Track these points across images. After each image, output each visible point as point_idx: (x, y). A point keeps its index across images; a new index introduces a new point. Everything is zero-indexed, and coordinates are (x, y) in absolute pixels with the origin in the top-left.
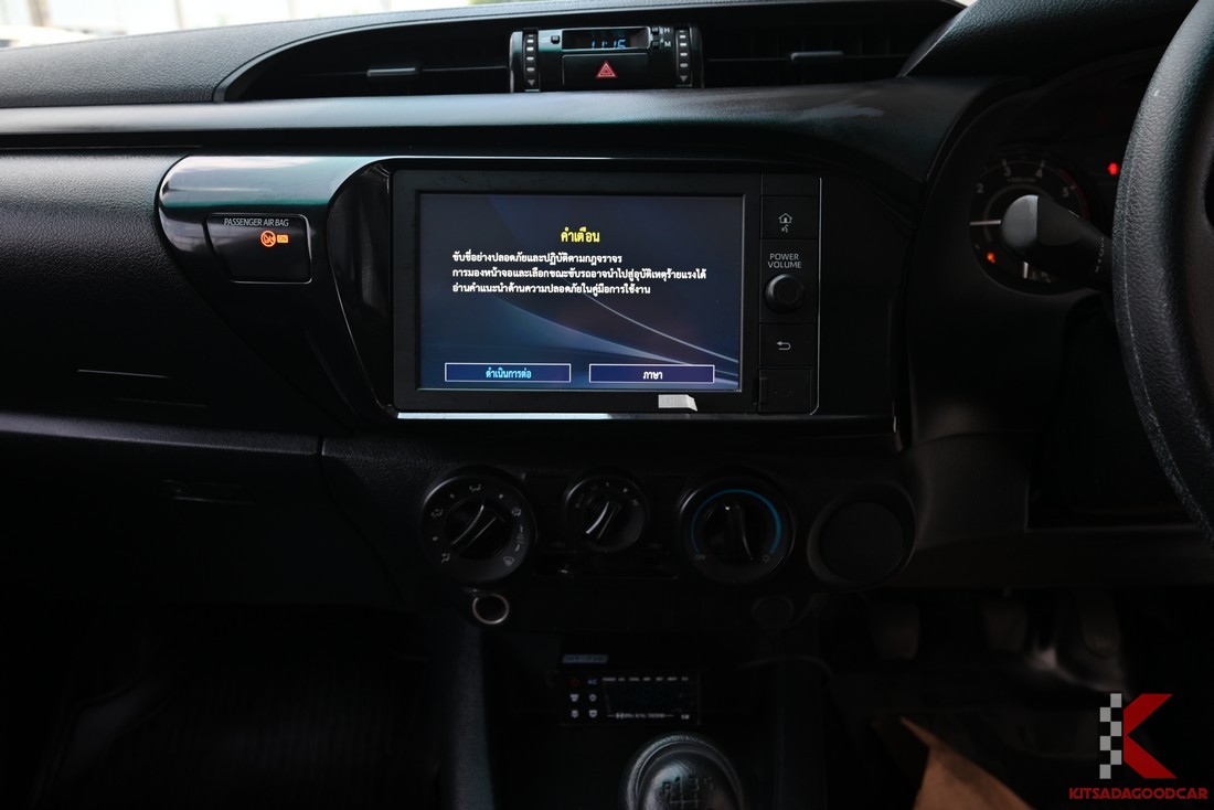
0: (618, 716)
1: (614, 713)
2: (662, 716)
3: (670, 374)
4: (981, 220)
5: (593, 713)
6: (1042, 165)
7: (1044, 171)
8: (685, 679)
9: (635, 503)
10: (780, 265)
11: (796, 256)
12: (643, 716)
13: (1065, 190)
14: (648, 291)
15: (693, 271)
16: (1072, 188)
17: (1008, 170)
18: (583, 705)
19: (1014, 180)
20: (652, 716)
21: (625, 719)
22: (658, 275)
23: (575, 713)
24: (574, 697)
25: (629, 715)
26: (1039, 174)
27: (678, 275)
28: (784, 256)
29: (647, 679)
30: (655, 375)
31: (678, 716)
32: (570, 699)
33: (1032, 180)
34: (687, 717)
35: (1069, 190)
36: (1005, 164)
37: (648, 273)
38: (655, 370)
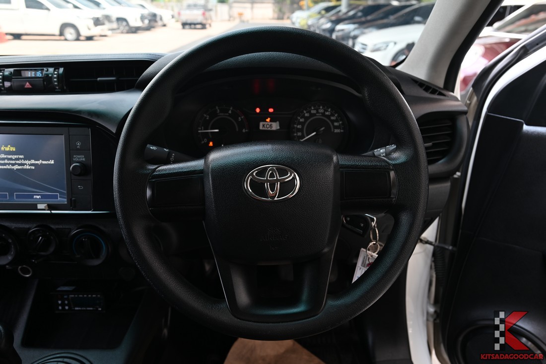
0: (76, 309)
1: (74, 308)
2: (91, 309)
3: (43, 197)
4: (208, 130)
5: (67, 308)
6: (231, 109)
7: (232, 111)
8: (99, 296)
9: (52, 238)
10: (77, 160)
11: (83, 156)
12: (85, 309)
13: (240, 118)
14: (33, 168)
15: (49, 161)
16: (242, 117)
17: (218, 110)
18: (63, 305)
19: (221, 114)
20: (88, 309)
21: (79, 310)
22: (37, 162)
23: (60, 308)
24: (60, 302)
25: (80, 309)
26: (230, 112)
27: (44, 162)
28: (79, 156)
29: (85, 296)
30: (38, 197)
31: (97, 309)
32: (58, 303)
33: (227, 114)
34: (100, 309)
35: (241, 118)
36: (217, 108)
37: (33, 162)
38: (38, 195)
